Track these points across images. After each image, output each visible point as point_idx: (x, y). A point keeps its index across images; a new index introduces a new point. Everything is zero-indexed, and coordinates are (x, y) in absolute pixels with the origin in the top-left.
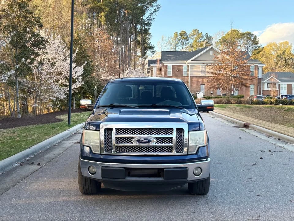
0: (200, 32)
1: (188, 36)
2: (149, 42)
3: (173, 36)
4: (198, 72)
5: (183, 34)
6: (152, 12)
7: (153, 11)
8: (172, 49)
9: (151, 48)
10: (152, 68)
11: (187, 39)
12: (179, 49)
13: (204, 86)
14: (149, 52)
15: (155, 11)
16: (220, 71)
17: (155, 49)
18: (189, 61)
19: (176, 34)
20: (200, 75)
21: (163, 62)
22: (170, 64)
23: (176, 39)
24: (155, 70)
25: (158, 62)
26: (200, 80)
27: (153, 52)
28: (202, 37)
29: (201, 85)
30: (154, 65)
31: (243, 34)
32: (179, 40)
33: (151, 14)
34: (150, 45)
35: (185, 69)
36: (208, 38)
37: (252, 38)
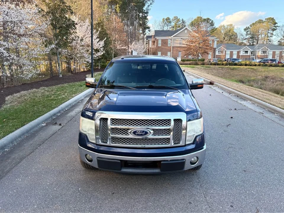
0: (178, 18)
1: (171, 20)
2: (147, 24)
4: (177, 43)
5: (168, 19)
6: (149, 5)
7: (150, 4)
8: (161, 28)
9: (148, 28)
10: (149, 41)
11: (170, 22)
12: (165, 29)
13: (181, 53)
14: (147, 30)
15: (151, 4)
16: (192, 43)
17: (151, 29)
18: (172, 37)
19: (163, 19)
20: (178, 45)
21: (156, 37)
22: (160, 39)
23: (163, 23)
24: (151, 42)
25: (153, 37)
26: (179, 49)
27: (149, 31)
28: (180, 21)
29: (179, 52)
30: (150, 39)
31: (205, 20)
32: (165, 23)
33: (149, 6)
34: (148, 26)
35: (169, 42)
36: (183, 22)
37: (210, 22)
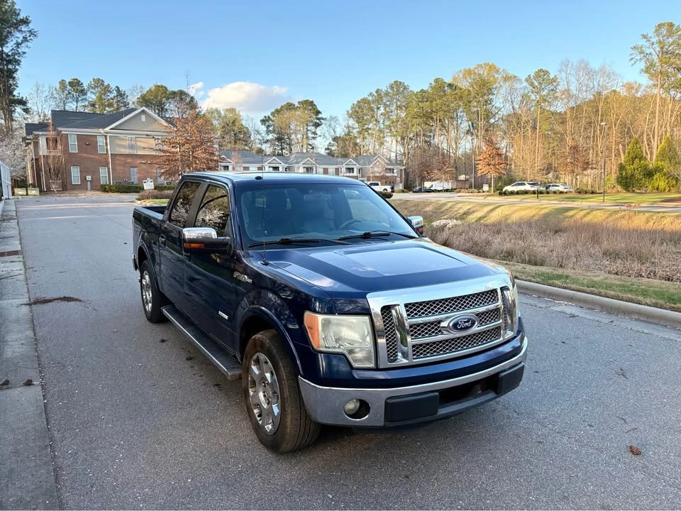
0: (106, 84)
1: (86, 88)
2: (15, 93)
3: (58, 86)
4: (124, 147)
5: (75, 84)
6: (19, 41)
7: (21, 38)
8: (58, 106)
9: (22, 102)
10: (37, 137)
11: (83, 92)
13: (136, 169)
14: (18, 109)
15: (25, 39)
16: (173, 147)
17: (29, 105)
18: (107, 129)
19: (62, 82)
20: (127, 151)
21: (60, 129)
22: (72, 134)
23: (63, 92)
24: (42, 142)
25: (51, 128)
26: (129, 160)
27: (27, 111)
28: (110, 92)
29: (132, 169)
30: (40, 133)
32: (69, 93)
33: (18, 45)
34: (20, 98)
35: (101, 141)
36: (120, 94)
37: (188, 99)
